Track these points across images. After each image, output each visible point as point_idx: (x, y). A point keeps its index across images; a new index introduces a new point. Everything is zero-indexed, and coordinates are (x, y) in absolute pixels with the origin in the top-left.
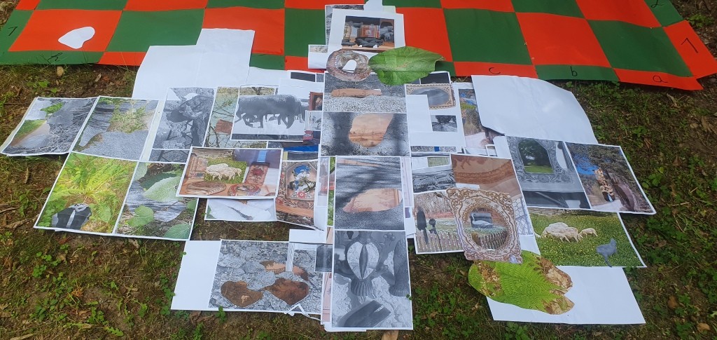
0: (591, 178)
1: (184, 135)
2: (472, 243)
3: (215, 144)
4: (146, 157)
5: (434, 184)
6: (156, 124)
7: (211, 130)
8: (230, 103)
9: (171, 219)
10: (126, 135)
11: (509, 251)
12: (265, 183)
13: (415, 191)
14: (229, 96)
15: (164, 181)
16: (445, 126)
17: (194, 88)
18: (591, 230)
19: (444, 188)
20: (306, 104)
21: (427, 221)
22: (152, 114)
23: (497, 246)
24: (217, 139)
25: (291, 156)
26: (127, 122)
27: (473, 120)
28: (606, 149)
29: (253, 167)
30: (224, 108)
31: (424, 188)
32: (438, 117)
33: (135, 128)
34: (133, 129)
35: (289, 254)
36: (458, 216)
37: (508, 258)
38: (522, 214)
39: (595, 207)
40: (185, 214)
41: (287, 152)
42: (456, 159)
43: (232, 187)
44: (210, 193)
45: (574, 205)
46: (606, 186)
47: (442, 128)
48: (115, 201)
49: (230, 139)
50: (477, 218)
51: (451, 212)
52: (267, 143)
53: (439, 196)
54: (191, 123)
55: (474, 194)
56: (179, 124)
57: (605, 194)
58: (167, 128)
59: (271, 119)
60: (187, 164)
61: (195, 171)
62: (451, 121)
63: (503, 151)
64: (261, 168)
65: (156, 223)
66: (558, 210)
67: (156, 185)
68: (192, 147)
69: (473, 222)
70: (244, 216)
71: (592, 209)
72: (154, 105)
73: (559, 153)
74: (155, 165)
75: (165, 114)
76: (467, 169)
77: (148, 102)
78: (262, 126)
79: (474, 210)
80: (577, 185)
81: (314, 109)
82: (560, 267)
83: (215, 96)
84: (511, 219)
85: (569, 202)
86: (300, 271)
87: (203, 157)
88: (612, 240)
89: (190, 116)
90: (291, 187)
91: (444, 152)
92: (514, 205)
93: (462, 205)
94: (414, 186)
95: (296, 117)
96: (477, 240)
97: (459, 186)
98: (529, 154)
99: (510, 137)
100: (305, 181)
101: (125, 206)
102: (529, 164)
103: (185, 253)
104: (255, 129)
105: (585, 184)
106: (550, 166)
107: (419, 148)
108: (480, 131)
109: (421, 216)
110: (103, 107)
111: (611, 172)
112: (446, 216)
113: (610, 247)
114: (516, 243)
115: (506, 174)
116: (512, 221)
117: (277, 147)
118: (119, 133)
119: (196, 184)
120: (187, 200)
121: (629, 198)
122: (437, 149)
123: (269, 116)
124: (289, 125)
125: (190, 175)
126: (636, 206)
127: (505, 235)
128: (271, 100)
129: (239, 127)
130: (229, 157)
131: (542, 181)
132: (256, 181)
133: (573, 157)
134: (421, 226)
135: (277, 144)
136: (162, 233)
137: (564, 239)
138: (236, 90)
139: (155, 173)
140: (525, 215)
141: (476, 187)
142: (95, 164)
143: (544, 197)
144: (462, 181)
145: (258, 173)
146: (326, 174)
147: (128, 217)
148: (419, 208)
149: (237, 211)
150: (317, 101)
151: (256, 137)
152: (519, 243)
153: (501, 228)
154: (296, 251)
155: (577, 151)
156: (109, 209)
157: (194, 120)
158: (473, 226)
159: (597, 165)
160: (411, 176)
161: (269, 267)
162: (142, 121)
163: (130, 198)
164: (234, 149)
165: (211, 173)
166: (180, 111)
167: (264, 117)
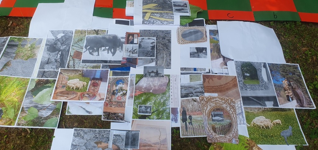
0: (280, 86)
1: (56, 61)
2: (212, 131)
4: (35, 76)
5: (192, 93)
6: (41, 54)
8: (81, 40)
9: (47, 115)
10: (24, 61)
11: (231, 135)
12: (99, 92)
13: (182, 97)
14: (81, 35)
15: (45, 91)
16: (201, 54)
17: (62, 31)
18: (278, 121)
19: (197, 96)
20: (123, 40)
21: (188, 117)
22: (39, 47)
23: (225, 134)
24: (74, 63)
25: (114, 74)
26: (25, 53)
27: (216, 50)
28: (290, 66)
29: (93, 81)
30: (78, 43)
31: (186, 96)
32: (197, 49)
33: (30, 57)
34: (29, 57)
35: (110, 137)
36: (204, 113)
37: (231, 141)
38: (240, 111)
39: (282, 105)
40: (55, 112)
41: (112, 71)
42: (205, 77)
43: (81, 94)
44: (69, 98)
45: (269, 105)
46: (289, 91)
47: (199, 55)
48: (17, 104)
49: (81, 63)
50: (215, 115)
51: (200, 112)
52: (101, 65)
53: (195, 101)
54: (60, 53)
55: (214, 100)
56: (54, 54)
57: (288, 96)
58: (47, 56)
59: (104, 50)
60: (57, 79)
61: (61, 84)
62: (204, 51)
63: (232, 71)
64: (97, 81)
65: (39, 118)
66: (260, 108)
67: (40, 94)
68: (60, 69)
69: (213, 118)
70: (87, 112)
71: (280, 107)
72: (40, 41)
73: (263, 70)
74: (39, 81)
75: (46, 48)
76: (211, 83)
77: (37, 40)
78: (98, 55)
79: (214, 110)
80: (272, 92)
81: (128, 43)
82: (259, 146)
83: (73, 35)
84: (234, 114)
85: (267, 103)
86: (116, 147)
87: (66, 75)
88: (290, 127)
89: (60, 48)
90: (114, 93)
91: (199, 72)
92: (236, 105)
93: (207, 107)
94: (181, 94)
95: (118, 48)
96: (214, 129)
97: (207, 95)
98: (247, 72)
99: (237, 62)
100: (122, 89)
101: (23, 108)
102: (246, 78)
103: (54, 137)
104: (94, 57)
105: (277, 91)
106: (258, 79)
107: (185, 69)
108: (220, 57)
109: (184, 113)
110: (13, 43)
111: (292, 82)
112: (198, 114)
113: (288, 132)
114: (236, 130)
115: (233, 86)
116: (235, 116)
117: (106, 68)
118: (21, 60)
119: (61, 93)
120: (56, 103)
121: (301, 98)
122: (195, 69)
124: (114, 54)
125: (58, 87)
126: (305, 104)
127: (230, 125)
128: (104, 38)
129: (86, 55)
130: (80, 74)
131: (253, 89)
132: (94, 90)
133: (271, 73)
134: (184, 120)
135: (106, 66)
136: (42, 124)
137: (263, 127)
138: (85, 31)
139: (40, 85)
140: (242, 112)
141: (216, 95)
142: (6, 81)
143: (253, 100)
144: (208, 92)
145: (95, 85)
146: (133, 85)
147: (24, 115)
148: (183, 108)
149: (84, 109)
150: (130, 38)
151: (94, 62)
152: (237, 130)
153: (228, 121)
154: (114, 135)
155: (274, 68)
156: (13, 110)
157: (62, 51)
158: (213, 120)
159: (284, 77)
160: (180, 87)
161: (99, 145)
162: (34, 52)
163: (25, 103)
164: (83, 69)
165: (70, 85)
166: (54, 46)
167: (100, 48)
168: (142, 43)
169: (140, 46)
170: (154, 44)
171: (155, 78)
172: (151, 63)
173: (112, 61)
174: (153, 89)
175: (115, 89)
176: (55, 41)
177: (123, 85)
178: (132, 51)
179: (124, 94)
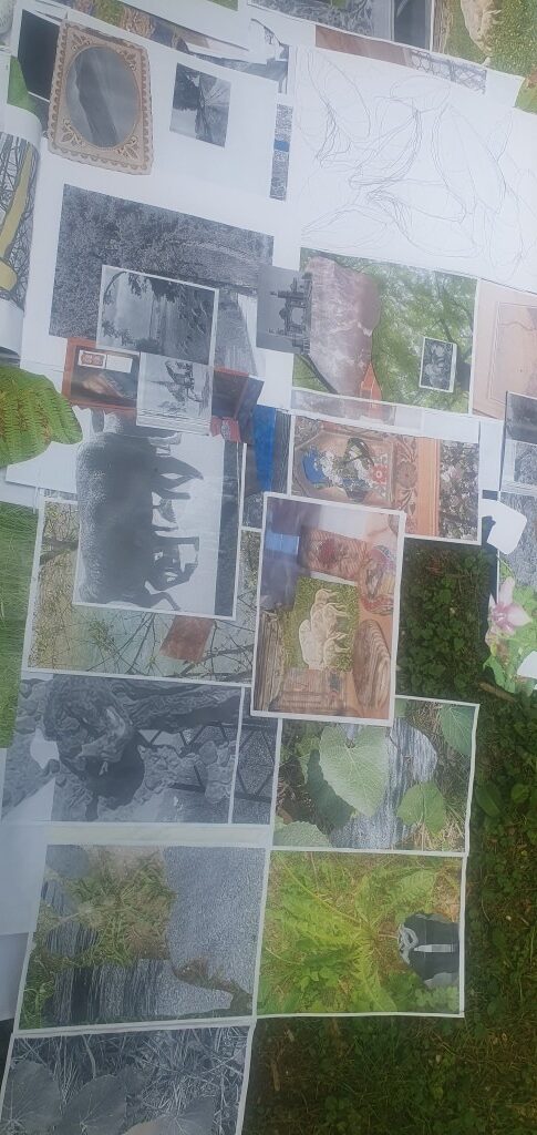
1: (193, 747)
3: (240, 657)
7: (195, 670)
8: (99, 627)
10: (181, 904)
12: (362, 537)
15: (330, 774)
16: (210, 100)
24: (227, 652)
26: (131, 916)
29: (313, 564)
30: (119, 645)
32: (180, 103)
33: (156, 884)
34: (158, 890)
40: (418, 720)
43: (369, 606)
44: (384, 653)
47: (215, 110)
49: (233, 618)
52: (246, 529)
54: (148, 735)
56: (150, 766)
58: (161, 799)
59: (168, 515)
60: (284, 716)
61: (322, 694)
62: (197, 83)
64: (316, 546)
65: (440, 775)
67: (343, 791)
72: (65, 855)
74: (285, 807)
77: (53, 876)
78: (194, 541)
81: (132, 403)
89: (121, 742)
95: (159, 451)
100: (344, 463)
104: (203, 559)
117: (259, 507)
118: (172, 922)
119: (360, 687)
123: (158, 519)
124: (188, 472)
125: (336, 705)
128: (98, 514)
129: (193, 598)
130: (282, 619)
132: (353, 558)
135: (252, 507)
136: (462, 760)
139: (305, 800)
145: (331, 554)
146: (336, 402)
150: (98, 389)
151: (226, 558)
156: (405, 881)
157: (137, 726)
162: (130, 873)
164: (258, 609)
165: (328, 657)
166: (101, 772)
167: (160, 533)
168: (137, 337)
169: (146, 346)
170: (142, 280)
171: (313, 310)
172: (241, 313)
173: (230, 480)
174: (360, 325)
175: (342, 489)
176: (75, 771)
177: (329, 454)
178: (176, 387)
179: (366, 454)
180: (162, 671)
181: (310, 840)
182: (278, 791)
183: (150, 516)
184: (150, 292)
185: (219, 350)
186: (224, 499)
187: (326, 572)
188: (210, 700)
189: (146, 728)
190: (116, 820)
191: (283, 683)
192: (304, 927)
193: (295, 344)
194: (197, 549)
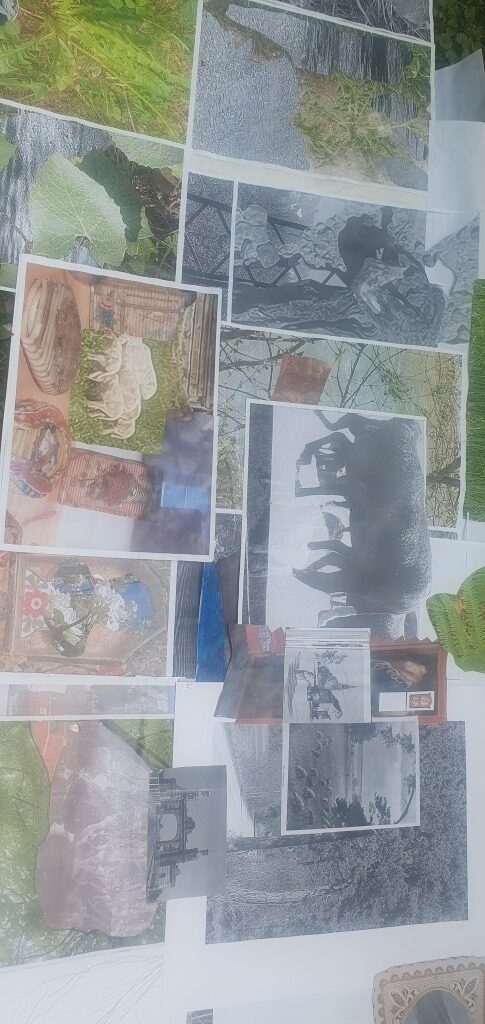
1: (286, 264)
6: (331, 189)
8: (397, 393)
14: (424, 391)
22: (372, 177)
24: (252, 364)
26: (337, 115)
33: (315, 137)
34: (312, 132)
43: (55, 414)
44: (30, 347)
49: (250, 401)
52: (236, 512)
54: (335, 281)
58: (316, 217)
59: (332, 522)
61: (125, 305)
64: (137, 496)
67: (93, 189)
77: (419, 164)
78: (302, 492)
81: (377, 655)
95: (343, 600)
104: (289, 471)
117: (222, 542)
118: (295, 99)
119: (69, 308)
123: (344, 515)
124: (310, 577)
125: (106, 290)
130: (183, 400)
135: (229, 541)
139: (143, 188)
145: (110, 484)
151: (261, 473)
162: (343, 154)
164: (215, 412)
165: (116, 351)
166: (382, 250)
167: (341, 499)
168: (378, 741)
169: (360, 732)
170: (376, 820)
171: (145, 844)
172: (250, 809)
173: (259, 572)
174: (71, 836)
175: (96, 576)
176: (409, 255)
177: (113, 626)
178: (328, 685)
179: (56, 634)
180: (326, 345)
181: (138, 146)
182: (178, 205)
183: (353, 518)
184: (365, 805)
185: (276, 747)
186: (266, 548)
187: (122, 460)
188: (268, 312)
189: (341, 288)
190: (362, 204)
191: (180, 323)
192: (141, 57)
193: (171, 782)
194: (298, 482)
